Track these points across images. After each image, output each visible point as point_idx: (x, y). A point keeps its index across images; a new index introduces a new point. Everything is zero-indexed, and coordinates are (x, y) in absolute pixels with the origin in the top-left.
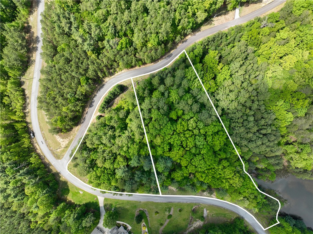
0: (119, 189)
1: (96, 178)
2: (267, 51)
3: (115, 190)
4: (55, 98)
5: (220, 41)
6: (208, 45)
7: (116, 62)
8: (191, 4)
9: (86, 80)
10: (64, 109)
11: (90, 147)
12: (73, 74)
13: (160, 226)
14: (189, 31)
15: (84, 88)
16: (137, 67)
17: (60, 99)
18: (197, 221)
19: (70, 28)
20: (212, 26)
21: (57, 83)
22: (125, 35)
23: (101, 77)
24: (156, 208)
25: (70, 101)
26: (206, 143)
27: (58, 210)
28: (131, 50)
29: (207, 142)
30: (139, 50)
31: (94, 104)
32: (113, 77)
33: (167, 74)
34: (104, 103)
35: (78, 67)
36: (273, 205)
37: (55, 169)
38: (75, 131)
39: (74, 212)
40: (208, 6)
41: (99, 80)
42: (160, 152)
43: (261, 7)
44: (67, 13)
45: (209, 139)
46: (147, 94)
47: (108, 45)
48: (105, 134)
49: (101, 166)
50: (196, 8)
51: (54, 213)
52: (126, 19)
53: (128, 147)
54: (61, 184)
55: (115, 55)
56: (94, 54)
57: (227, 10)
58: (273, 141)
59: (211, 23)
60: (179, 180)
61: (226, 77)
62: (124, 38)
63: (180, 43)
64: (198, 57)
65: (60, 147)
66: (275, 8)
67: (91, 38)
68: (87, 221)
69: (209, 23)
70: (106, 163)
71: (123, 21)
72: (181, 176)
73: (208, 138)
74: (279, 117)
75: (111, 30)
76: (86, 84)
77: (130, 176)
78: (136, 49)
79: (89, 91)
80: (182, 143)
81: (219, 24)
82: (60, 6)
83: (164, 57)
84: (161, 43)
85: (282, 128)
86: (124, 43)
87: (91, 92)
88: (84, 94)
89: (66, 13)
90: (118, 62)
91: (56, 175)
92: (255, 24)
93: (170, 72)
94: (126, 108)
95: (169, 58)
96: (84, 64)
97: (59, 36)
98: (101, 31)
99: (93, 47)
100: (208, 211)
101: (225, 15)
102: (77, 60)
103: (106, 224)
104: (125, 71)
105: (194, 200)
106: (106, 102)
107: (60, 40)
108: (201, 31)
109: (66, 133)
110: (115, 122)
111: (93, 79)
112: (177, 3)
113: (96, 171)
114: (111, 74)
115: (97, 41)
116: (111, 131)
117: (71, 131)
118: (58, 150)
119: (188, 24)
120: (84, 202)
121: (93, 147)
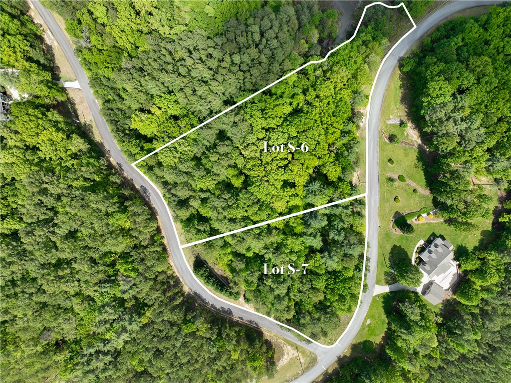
0: (358, 264)
1: (341, 302)
2: (129, 36)
3: (360, 270)
4: (218, 372)
5: (116, 111)
6: (123, 131)
7: (157, 276)
8: (59, 161)
9: (187, 324)
10: (235, 356)
11: (293, 313)
12: (178, 344)
13: (418, 194)
14: (102, 162)
15: (201, 327)
16: (165, 241)
17: (219, 364)
18: (407, 134)
19: (106, 354)
20: (93, 124)
21: (194, 370)
22: (112, 265)
23: (181, 299)
24: (388, 201)
25: (221, 347)
26: (280, 129)
27: (398, 359)
28: (136, 255)
29: (278, 126)
30: (137, 242)
31: (226, 308)
32: (181, 280)
33: (173, 195)
34: (224, 292)
35: (168, 338)
36: (376, 13)
37: (332, 365)
38: (270, 336)
39: (399, 334)
40: (60, 135)
41: (187, 302)
42: (297, 201)
43: (59, 47)
44: (81, 359)
45: (273, 123)
46: (205, 225)
47: (130, 291)
48: (272, 290)
49: (323, 295)
50: (66, 152)
51: (401, 365)
52: (86, 266)
53: (291, 252)
54: (356, 354)
55: (146, 278)
56: (145, 313)
57: (66, 101)
58: (271, 21)
59: (89, 125)
60: (340, 168)
61: (172, 101)
62: (118, 267)
63: (123, 174)
64: (144, 145)
65: (297, 358)
66: (59, 24)
67: (120, 319)
68: (412, 313)
69: (89, 129)
70: (318, 287)
71: (90, 272)
72: (334, 165)
73: (272, 126)
74: (233, 12)
75: (106, 288)
76: (193, 323)
77: (337, 247)
78: (135, 247)
79: (205, 318)
80: (281, 167)
81: (89, 113)
82: (72, 370)
83: (147, 200)
84: (123, 207)
85: (250, 6)
86: (126, 267)
87: (207, 313)
88: (209, 326)
89: (82, 361)
90: (157, 274)
91: (342, 362)
92: (85, 57)
93: (169, 190)
94: (230, 257)
95: (148, 190)
96: (161, 329)
97: (120, 370)
98: (108, 305)
99: (134, 315)
100: (391, 117)
101: (75, 104)
102: (155, 340)
103: (416, 282)
104: (171, 261)
105: (374, 142)
106: (222, 290)
107: (125, 368)
108: (102, 141)
109: (274, 351)
110: (252, 276)
111: (185, 312)
112: (57, 186)
113: (332, 301)
114: (177, 282)
115: (125, 309)
116: (267, 281)
117: (270, 342)
118: (302, 361)
119: (91, 166)
120: (384, 316)
121: (293, 307)
